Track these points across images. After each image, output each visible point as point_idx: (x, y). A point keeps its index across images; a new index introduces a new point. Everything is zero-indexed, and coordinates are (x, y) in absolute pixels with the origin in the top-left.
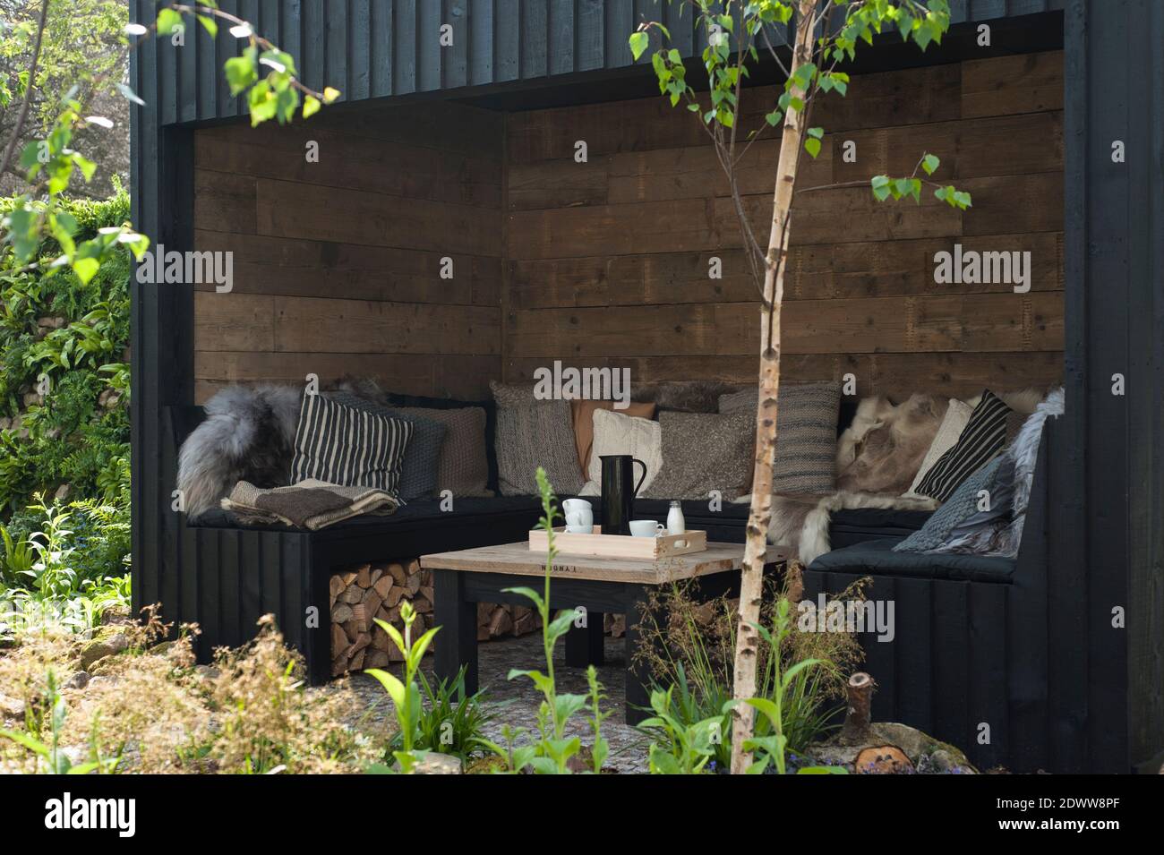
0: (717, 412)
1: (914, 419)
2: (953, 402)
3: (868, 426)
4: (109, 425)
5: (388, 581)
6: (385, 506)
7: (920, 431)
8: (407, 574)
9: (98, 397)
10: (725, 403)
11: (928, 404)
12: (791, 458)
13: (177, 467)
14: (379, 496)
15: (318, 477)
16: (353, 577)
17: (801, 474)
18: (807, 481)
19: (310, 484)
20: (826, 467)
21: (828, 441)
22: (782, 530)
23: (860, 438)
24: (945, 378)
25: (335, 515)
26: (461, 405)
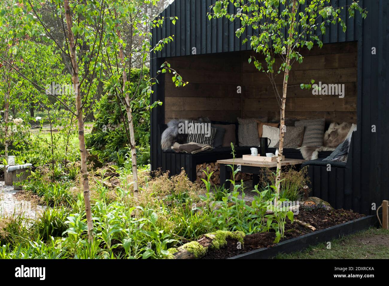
0: (294, 126)
1: (343, 129)
2: (353, 124)
3: (332, 130)
4: (142, 127)
5: (210, 166)
6: (209, 149)
7: (345, 131)
8: (215, 165)
9: (139, 120)
10: (297, 124)
11: (347, 125)
12: (312, 138)
13: (161, 139)
14: (208, 146)
15: (194, 142)
16: (202, 165)
17: (314, 142)
18: (315, 144)
19: (192, 143)
20: (320, 140)
21: (321, 134)
22: (307, 156)
23: (330, 133)
24: (352, 118)
25: (198, 151)
26: (229, 124)
